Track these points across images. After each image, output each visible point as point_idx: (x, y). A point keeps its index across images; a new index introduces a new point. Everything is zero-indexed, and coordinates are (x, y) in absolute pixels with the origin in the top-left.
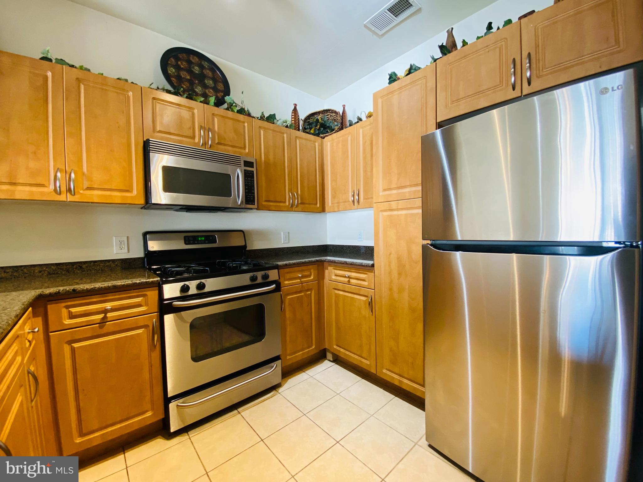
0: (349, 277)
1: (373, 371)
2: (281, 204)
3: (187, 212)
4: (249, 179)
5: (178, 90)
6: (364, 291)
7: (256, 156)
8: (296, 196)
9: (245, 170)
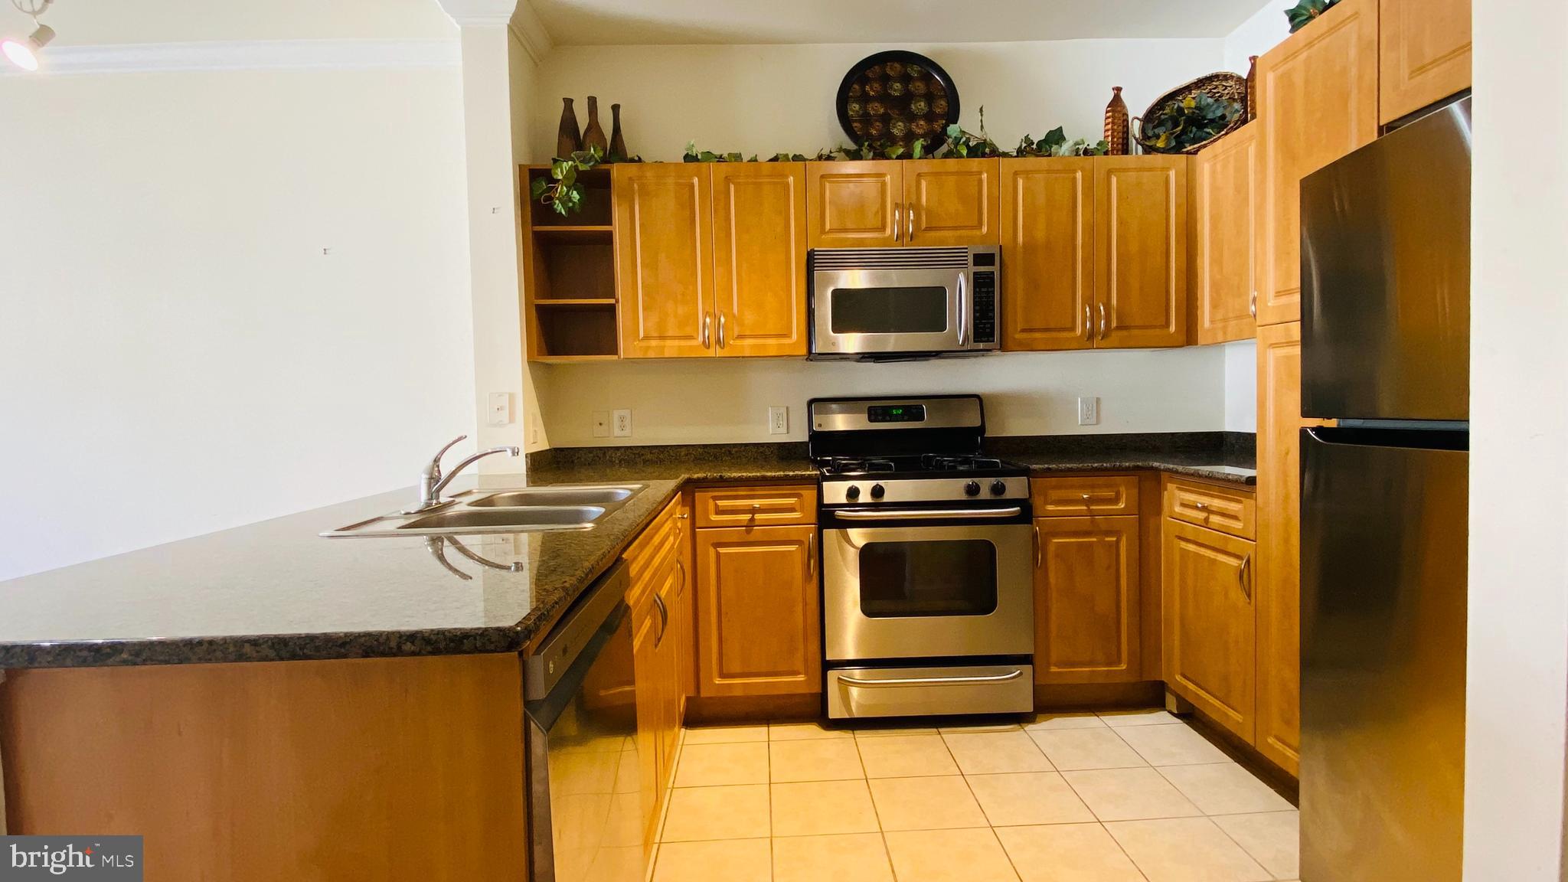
0: (1204, 509)
1: (1248, 738)
2: (1063, 335)
3: (874, 362)
4: (983, 290)
5: (861, 145)
6: (1235, 544)
7: (1004, 239)
8: (1103, 313)
9: (975, 273)
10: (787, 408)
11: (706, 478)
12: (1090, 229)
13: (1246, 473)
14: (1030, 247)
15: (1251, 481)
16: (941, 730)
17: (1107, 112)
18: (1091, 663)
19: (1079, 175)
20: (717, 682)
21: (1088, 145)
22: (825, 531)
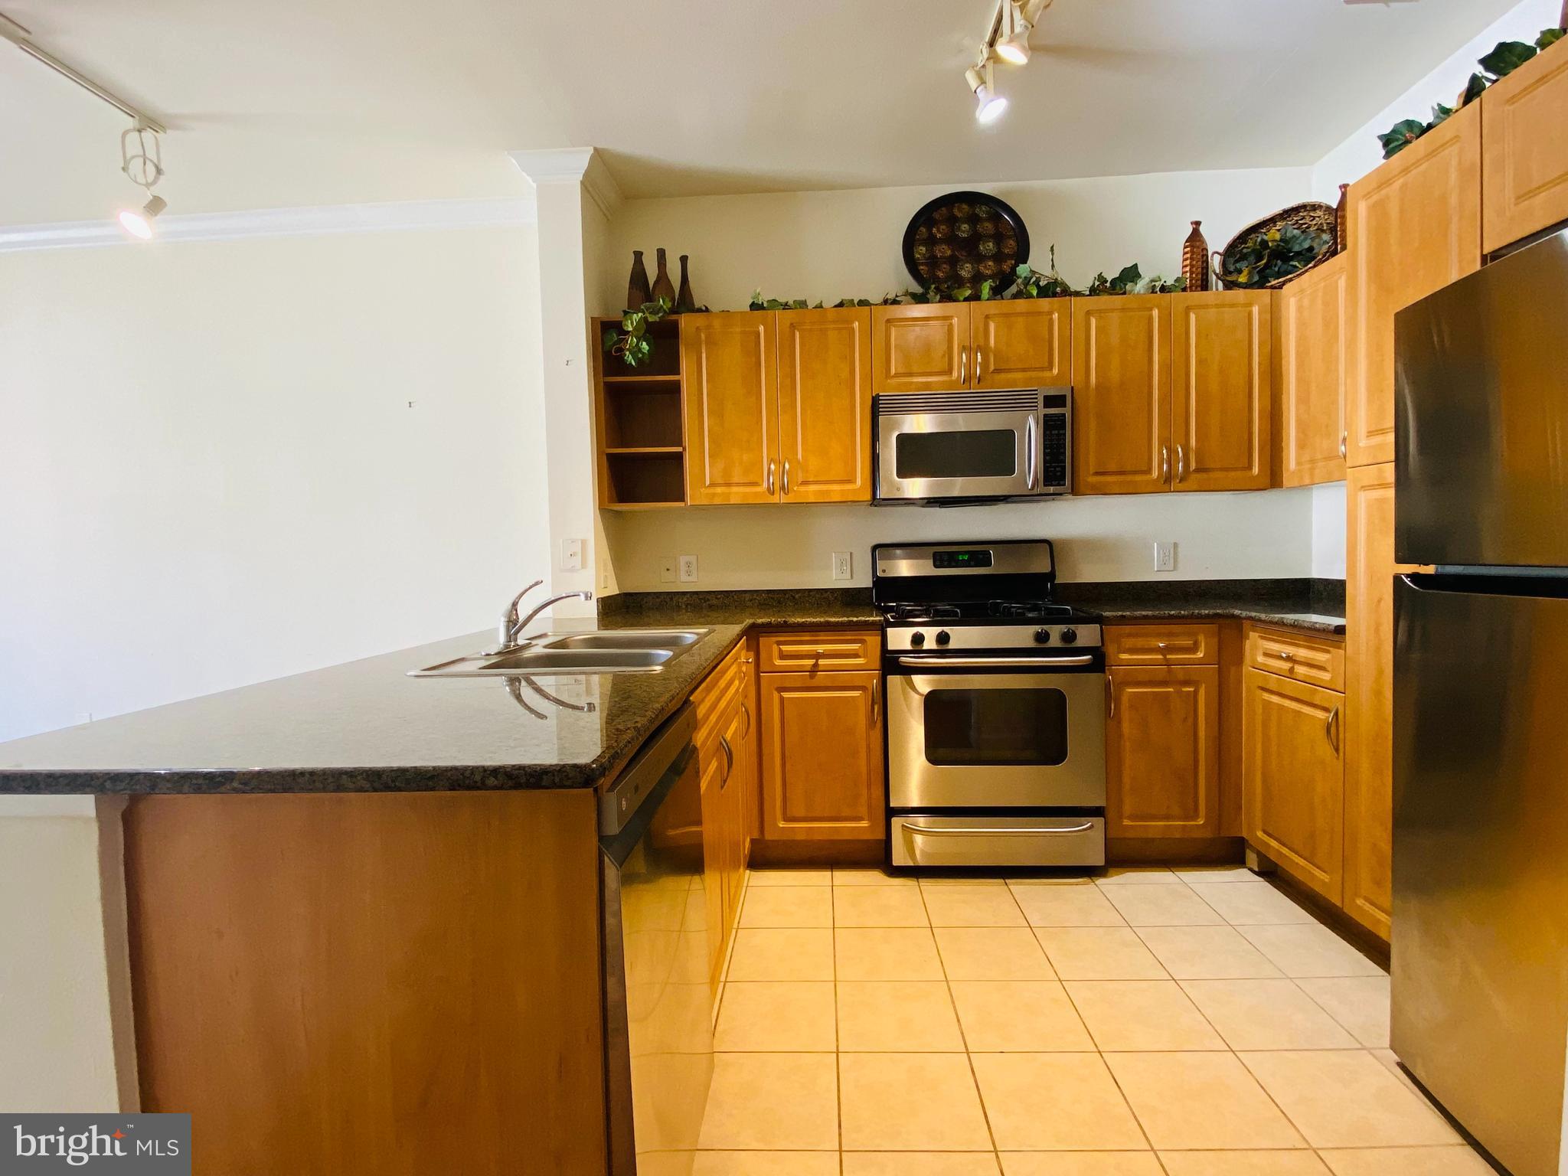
0: (1289, 659)
1: (1336, 900)
2: (1138, 478)
3: (940, 507)
4: (1053, 432)
5: (927, 289)
6: (1322, 696)
7: (1076, 379)
8: (1181, 455)
9: (1045, 416)
10: (851, 553)
11: (770, 623)
12: (1167, 368)
13: (1335, 621)
14: (1102, 389)
15: (1340, 630)
16: (1007, 881)
17: (1185, 247)
18: (1167, 818)
19: (1155, 313)
20: (781, 826)
21: (1165, 282)
22: (889, 677)
